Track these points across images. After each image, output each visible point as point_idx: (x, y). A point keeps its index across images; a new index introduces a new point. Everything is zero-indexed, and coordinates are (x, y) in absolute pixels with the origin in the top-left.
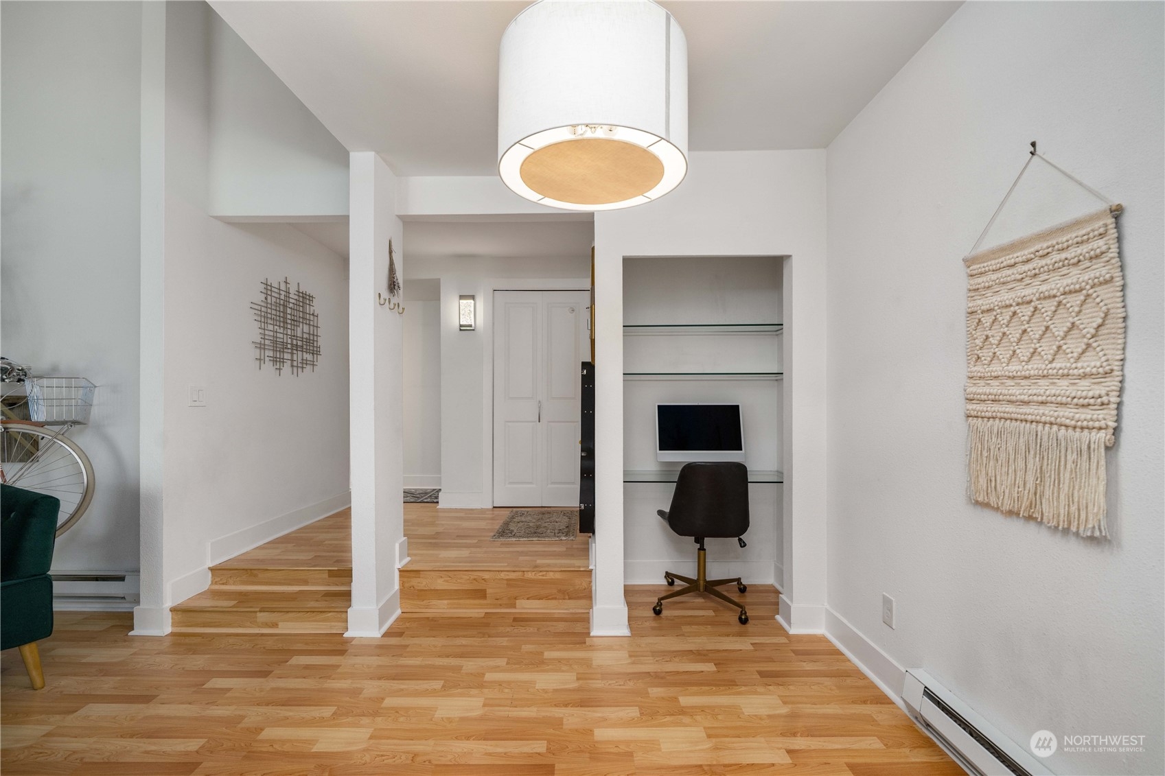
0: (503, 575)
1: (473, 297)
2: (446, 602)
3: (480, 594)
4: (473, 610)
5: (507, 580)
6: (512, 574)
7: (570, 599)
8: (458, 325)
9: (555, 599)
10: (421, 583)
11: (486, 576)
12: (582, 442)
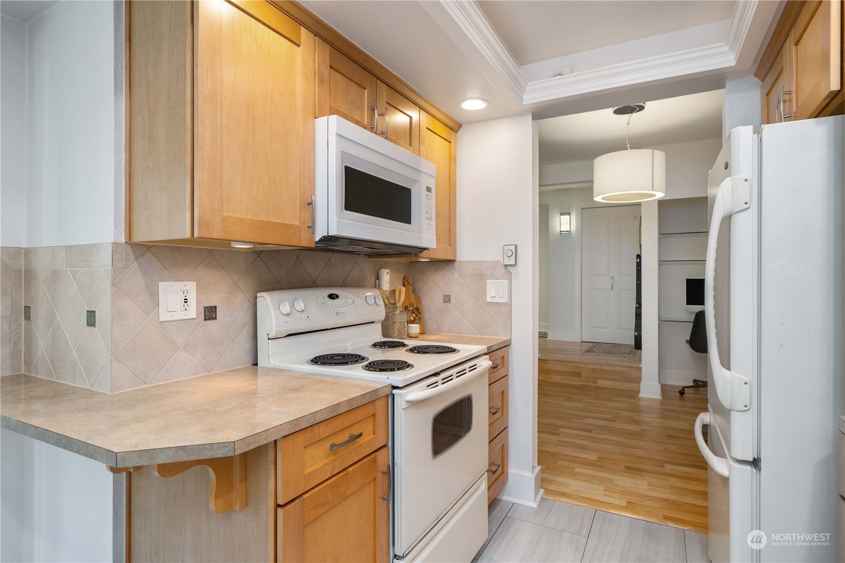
0: (590, 366)
1: (569, 214)
2: (560, 377)
3: (578, 375)
4: (575, 381)
5: (592, 369)
6: (595, 366)
7: (628, 382)
8: (559, 231)
9: (619, 381)
10: (548, 366)
11: (581, 365)
12: (637, 299)
